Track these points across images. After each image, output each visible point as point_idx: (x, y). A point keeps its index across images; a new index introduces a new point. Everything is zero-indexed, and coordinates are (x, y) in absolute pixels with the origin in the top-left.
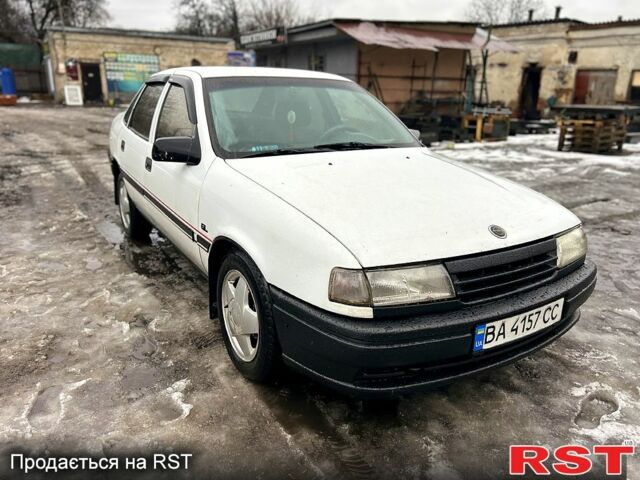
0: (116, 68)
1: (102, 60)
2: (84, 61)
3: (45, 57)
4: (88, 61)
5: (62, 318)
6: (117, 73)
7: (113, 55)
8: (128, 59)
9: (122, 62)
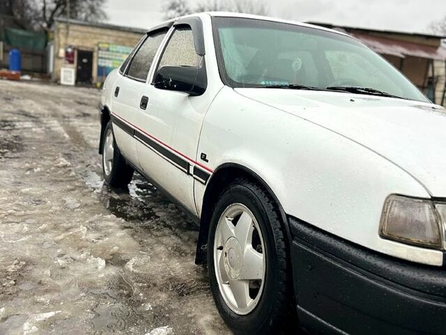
0: (107, 56)
1: (96, 48)
2: (81, 49)
3: (49, 44)
4: (84, 49)
5: (36, 247)
6: (107, 61)
7: (106, 46)
8: (118, 50)
9: (113, 51)
